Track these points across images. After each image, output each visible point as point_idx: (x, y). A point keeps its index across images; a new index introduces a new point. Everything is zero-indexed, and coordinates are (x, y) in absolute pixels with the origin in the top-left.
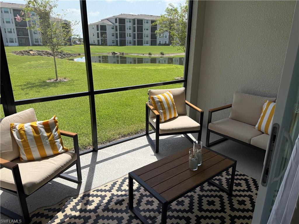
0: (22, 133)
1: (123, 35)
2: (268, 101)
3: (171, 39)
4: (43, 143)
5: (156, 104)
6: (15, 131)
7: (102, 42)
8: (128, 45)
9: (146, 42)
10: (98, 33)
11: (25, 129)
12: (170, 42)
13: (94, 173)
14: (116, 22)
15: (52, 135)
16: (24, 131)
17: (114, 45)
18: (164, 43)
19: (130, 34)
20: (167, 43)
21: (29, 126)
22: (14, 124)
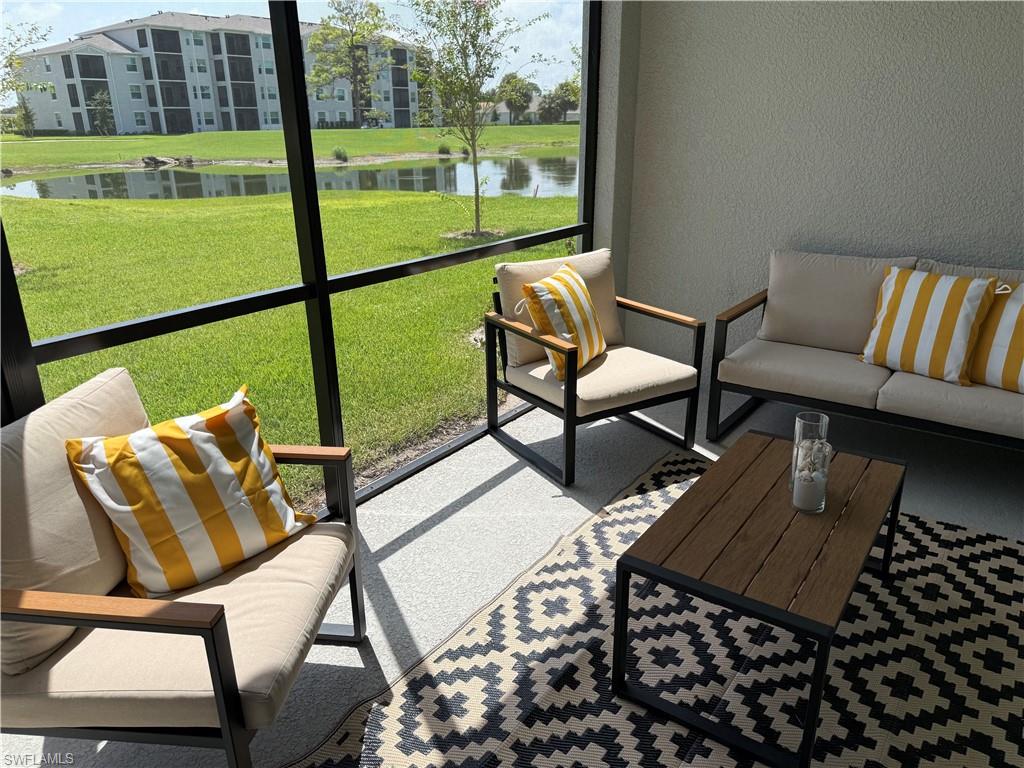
0: (127, 477)
1: (176, 94)
2: (895, 271)
3: (361, 105)
4: (226, 507)
5: (544, 311)
6: (91, 471)
7: (96, 123)
8: (200, 130)
9: (269, 118)
10: (72, 89)
11: (140, 456)
12: (359, 116)
13: (391, 596)
14: (143, 44)
15: (251, 468)
16: (137, 465)
17: (145, 133)
18: (338, 120)
19: (202, 88)
20: (349, 118)
21: (155, 442)
22: (80, 443)
